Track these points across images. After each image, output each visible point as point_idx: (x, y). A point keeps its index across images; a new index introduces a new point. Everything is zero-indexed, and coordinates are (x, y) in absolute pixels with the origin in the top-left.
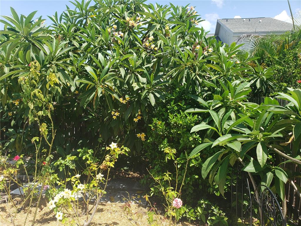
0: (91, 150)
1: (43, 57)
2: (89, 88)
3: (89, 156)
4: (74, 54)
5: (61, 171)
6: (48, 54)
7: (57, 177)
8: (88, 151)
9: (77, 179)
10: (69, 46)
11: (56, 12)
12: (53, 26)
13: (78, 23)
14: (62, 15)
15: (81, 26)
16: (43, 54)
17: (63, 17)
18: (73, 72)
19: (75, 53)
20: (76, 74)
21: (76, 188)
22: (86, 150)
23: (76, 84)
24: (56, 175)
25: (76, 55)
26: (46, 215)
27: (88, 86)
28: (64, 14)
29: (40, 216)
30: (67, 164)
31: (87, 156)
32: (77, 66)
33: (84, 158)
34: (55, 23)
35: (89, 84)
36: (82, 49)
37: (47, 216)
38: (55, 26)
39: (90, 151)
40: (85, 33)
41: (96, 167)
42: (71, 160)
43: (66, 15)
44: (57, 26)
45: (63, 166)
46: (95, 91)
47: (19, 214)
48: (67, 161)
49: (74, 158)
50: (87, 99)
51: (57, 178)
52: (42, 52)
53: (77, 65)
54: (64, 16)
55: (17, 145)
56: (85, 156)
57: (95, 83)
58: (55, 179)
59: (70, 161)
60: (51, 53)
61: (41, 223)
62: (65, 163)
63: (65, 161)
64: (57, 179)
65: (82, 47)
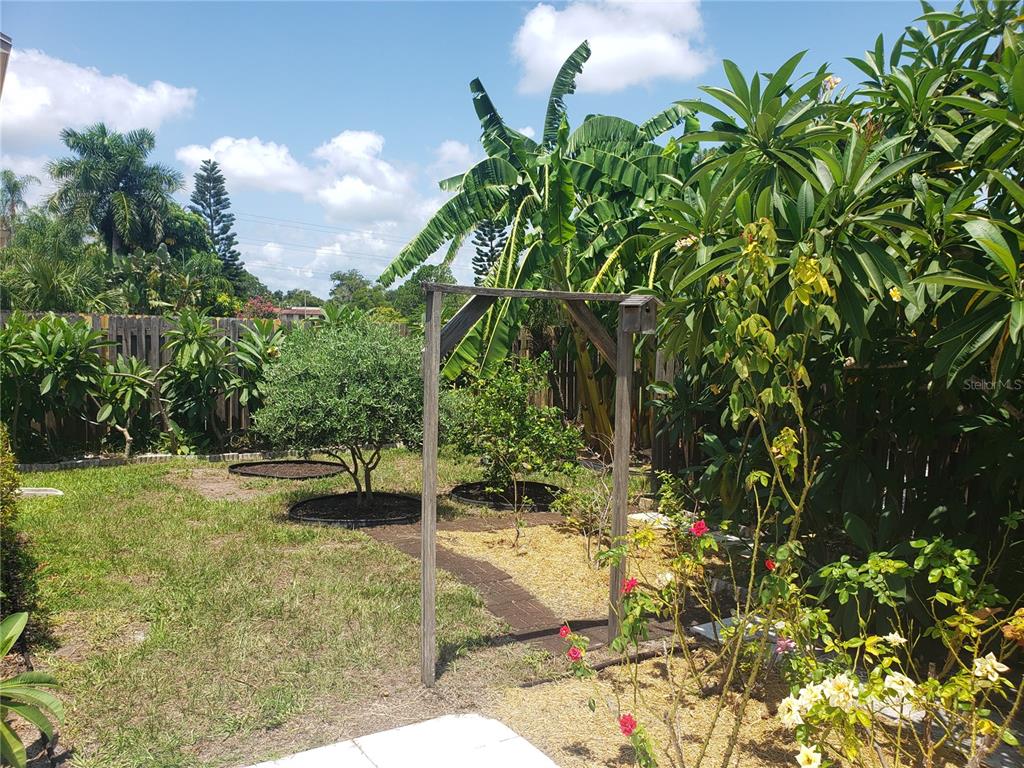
0: (967, 551)
1: (809, 205)
2: (978, 307)
3: (957, 574)
4: (932, 181)
5: (842, 602)
6: (828, 190)
7: (827, 619)
8: (956, 554)
9: (889, 650)
10: (917, 150)
11: (881, 36)
12: (867, 88)
13: (964, 57)
14: (901, 41)
15: (974, 65)
16: (810, 194)
17: (905, 48)
18: (922, 248)
19: (938, 176)
20: (934, 256)
21: (880, 680)
22: (947, 549)
23: (930, 292)
24: (822, 614)
25: (940, 183)
26: (785, 737)
27: (976, 297)
28: (908, 38)
29: (765, 732)
30: (866, 585)
31: (949, 572)
32: (942, 224)
33: (934, 576)
34: (873, 75)
35: (977, 290)
36: (967, 154)
37: (786, 743)
38: (874, 89)
39: (964, 557)
40: (989, 90)
41: (978, 627)
42: (883, 571)
43: (918, 37)
44: (878, 85)
45: (850, 589)
46: (1002, 319)
47: (703, 703)
48: (867, 572)
49: (893, 566)
50: (964, 351)
51: (826, 624)
52: (806, 188)
53: (939, 222)
54: (909, 43)
55: (723, 487)
56: (939, 571)
57: (1004, 285)
58: (820, 625)
59: (880, 576)
60: (836, 187)
61: (763, 758)
62: (861, 580)
63: (860, 570)
64: (825, 627)
65: (968, 146)
